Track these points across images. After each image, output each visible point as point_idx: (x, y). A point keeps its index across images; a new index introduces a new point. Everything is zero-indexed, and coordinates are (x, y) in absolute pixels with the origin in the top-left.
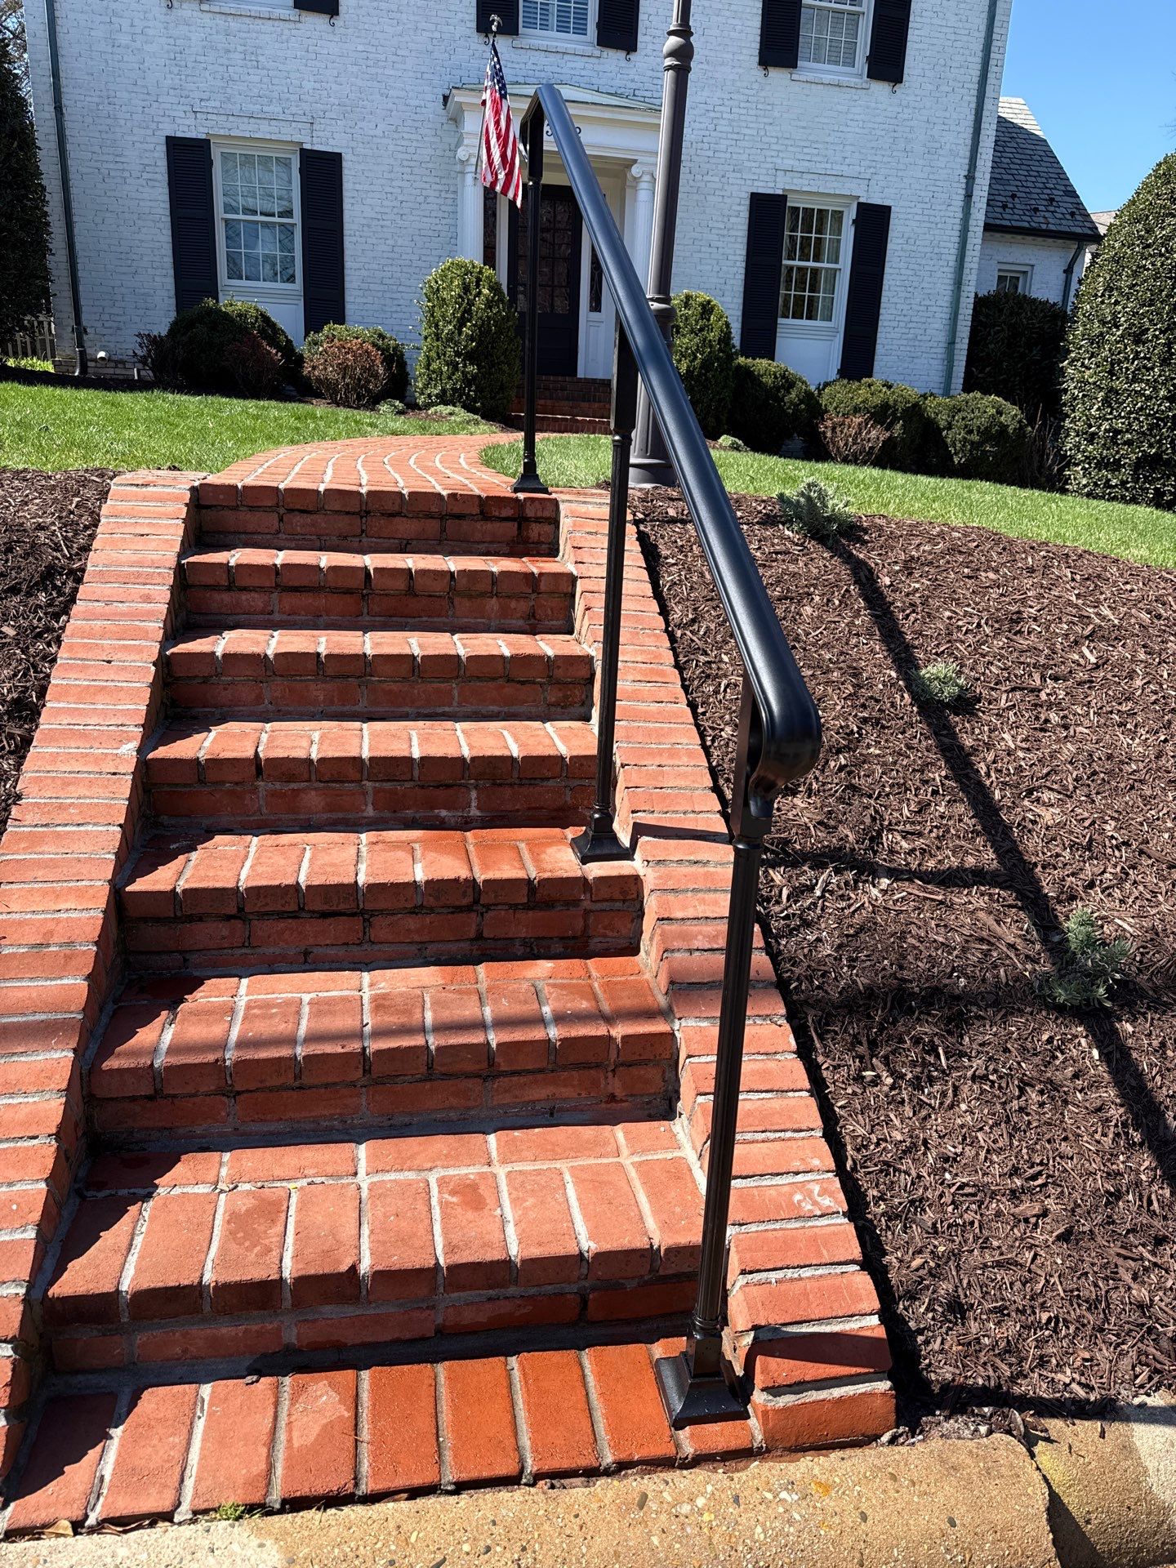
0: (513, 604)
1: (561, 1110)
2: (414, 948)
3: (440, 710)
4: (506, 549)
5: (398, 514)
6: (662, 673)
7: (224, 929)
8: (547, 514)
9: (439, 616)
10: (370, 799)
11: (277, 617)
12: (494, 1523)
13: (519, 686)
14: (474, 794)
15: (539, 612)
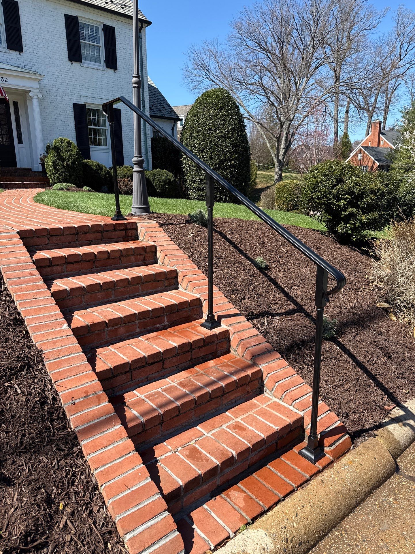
0: (139, 257)
1: (238, 400)
2: (175, 367)
3: (136, 294)
4: (122, 240)
5: (88, 233)
6: (196, 271)
7: (124, 377)
8: (134, 227)
9: (117, 264)
10: (137, 326)
11: (66, 273)
12: (300, 500)
13: (157, 282)
14: (166, 318)
15: (146, 259)
